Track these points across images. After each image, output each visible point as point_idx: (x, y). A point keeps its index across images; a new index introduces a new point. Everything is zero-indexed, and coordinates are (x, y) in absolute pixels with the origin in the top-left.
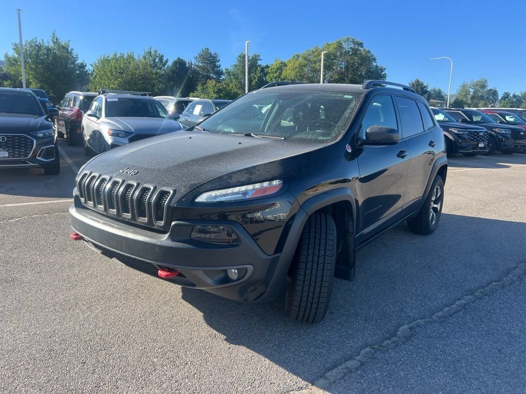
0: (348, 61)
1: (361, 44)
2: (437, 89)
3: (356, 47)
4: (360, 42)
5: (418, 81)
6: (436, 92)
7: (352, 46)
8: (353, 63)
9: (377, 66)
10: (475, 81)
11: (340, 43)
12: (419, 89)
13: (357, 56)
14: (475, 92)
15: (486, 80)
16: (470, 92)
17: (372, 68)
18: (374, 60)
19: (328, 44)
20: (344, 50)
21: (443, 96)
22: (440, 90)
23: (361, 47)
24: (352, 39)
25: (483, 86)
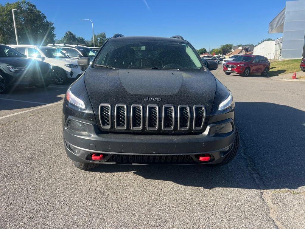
0: (26, 17)
1: (34, 6)
2: (81, 37)
3: (31, 8)
4: (34, 4)
5: (70, 33)
6: (80, 39)
7: (28, 6)
8: (31, 18)
9: (47, 22)
10: (99, 34)
11: (19, 4)
12: (72, 37)
13: (32, 14)
14: (100, 40)
15: (105, 33)
16: (98, 39)
17: (44, 22)
18: (45, 17)
19: (9, 4)
20: (22, 9)
21: (84, 42)
22: (82, 38)
23: (34, 8)
24: (27, 2)
25: (104, 37)
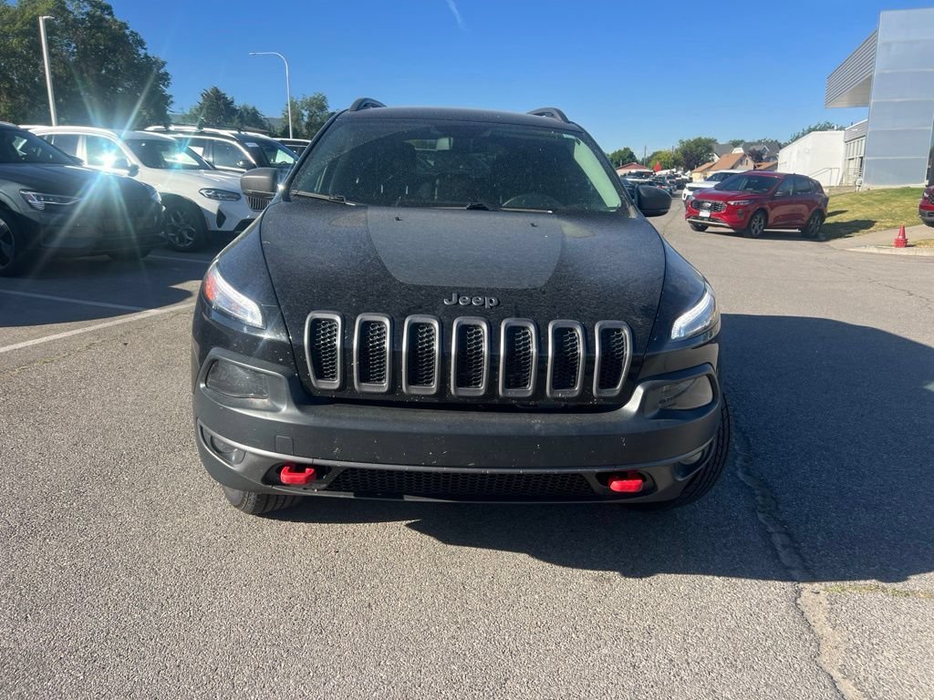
0: (83, 42)
1: (108, 8)
2: (250, 107)
3: (98, 13)
5: (218, 91)
6: (248, 113)
7: (88, 9)
8: (97, 45)
9: (146, 56)
10: (308, 98)
12: (222, 106)
13: (101, 32)
14: (310, 117)
15: (324, 97)
16: (303, 115)
17: (136, 59)
18: (141, 43)
20: (71, 16)
21: (261, 121)
22: (254, 109)
23: (108, 14)
25: (322, 108)
